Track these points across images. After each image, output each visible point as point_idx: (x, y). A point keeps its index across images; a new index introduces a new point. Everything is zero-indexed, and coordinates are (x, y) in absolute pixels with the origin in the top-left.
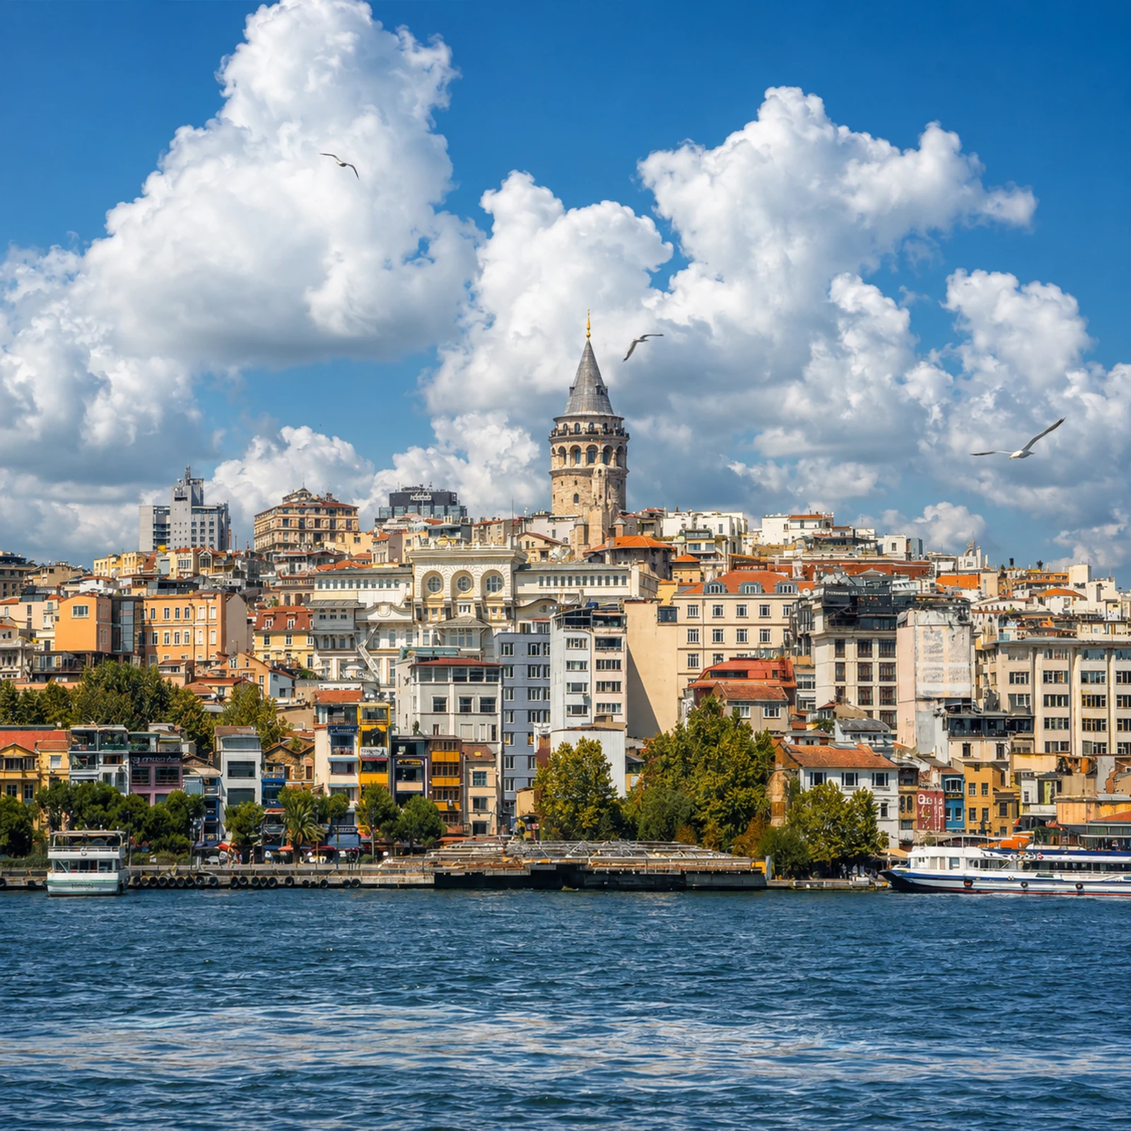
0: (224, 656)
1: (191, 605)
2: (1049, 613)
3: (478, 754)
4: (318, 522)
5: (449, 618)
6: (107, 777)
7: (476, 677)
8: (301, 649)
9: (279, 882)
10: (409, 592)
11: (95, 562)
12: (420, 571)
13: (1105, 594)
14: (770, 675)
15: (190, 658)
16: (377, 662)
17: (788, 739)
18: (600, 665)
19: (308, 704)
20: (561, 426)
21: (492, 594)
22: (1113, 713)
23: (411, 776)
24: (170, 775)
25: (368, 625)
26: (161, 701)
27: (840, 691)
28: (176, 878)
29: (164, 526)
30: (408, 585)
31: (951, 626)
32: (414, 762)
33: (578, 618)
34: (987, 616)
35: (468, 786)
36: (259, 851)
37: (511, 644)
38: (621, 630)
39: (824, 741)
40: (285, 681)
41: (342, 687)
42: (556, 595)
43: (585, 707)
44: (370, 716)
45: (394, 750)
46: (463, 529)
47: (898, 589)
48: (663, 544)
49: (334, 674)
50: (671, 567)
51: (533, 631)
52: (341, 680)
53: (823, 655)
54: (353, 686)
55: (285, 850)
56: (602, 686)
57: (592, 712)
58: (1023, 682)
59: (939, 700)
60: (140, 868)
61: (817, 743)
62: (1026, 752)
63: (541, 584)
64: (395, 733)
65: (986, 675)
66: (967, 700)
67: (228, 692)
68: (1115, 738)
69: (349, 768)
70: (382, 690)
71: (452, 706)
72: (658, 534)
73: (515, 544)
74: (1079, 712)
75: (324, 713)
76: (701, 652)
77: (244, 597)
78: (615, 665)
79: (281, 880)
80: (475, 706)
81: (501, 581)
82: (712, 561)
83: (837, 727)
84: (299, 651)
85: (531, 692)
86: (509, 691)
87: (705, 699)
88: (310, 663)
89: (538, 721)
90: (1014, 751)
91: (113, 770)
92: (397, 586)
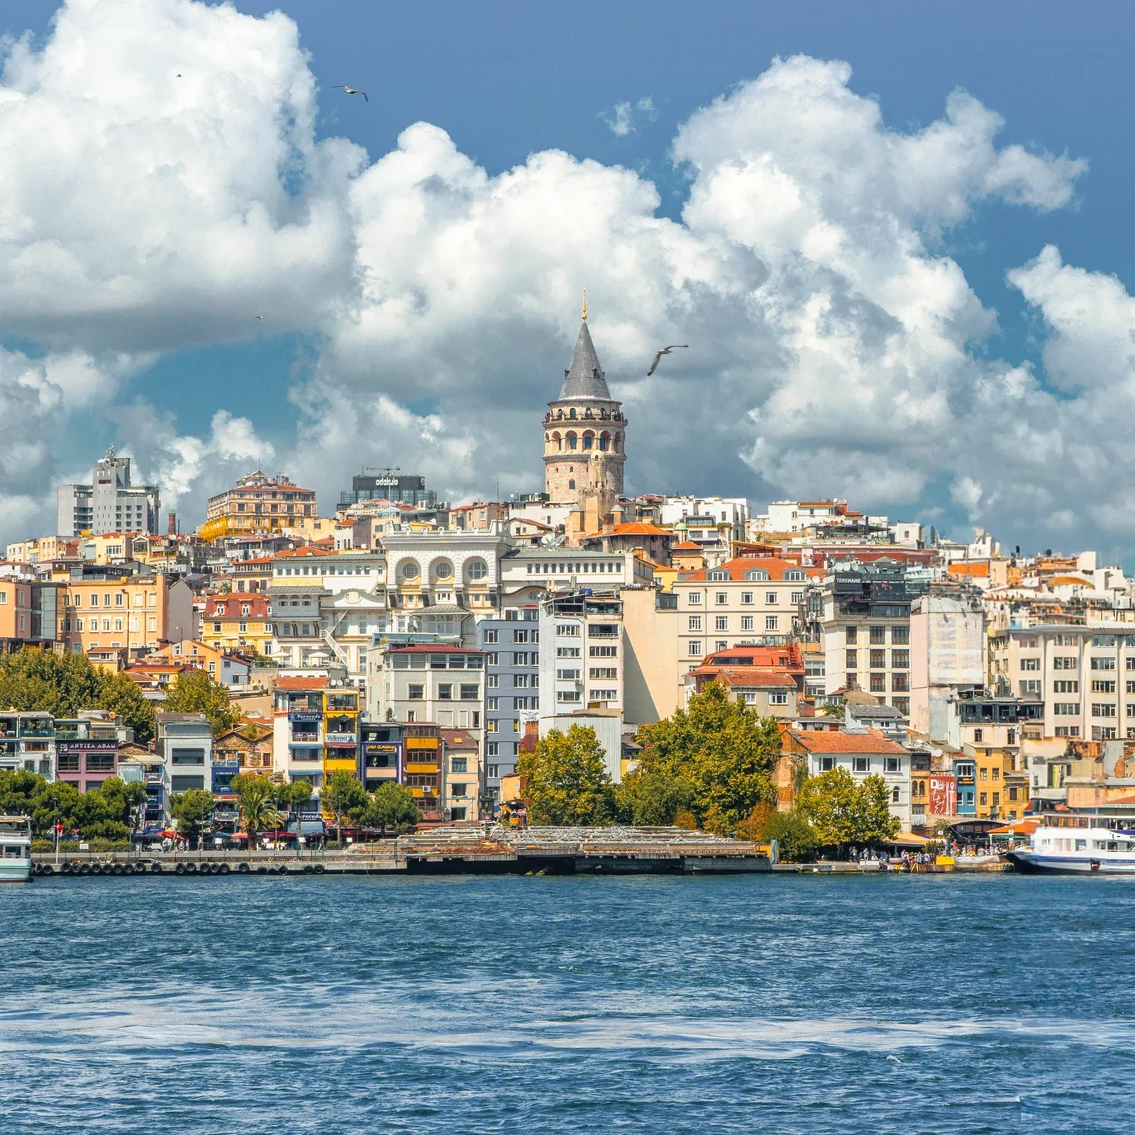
0: (165, 642)
1: (123, 591)
2: (1058, 601)
3: (459, 740)
4: (274, 507)
5: (426, 605)
6: (30, 764)
7: (457, 664)
8: (257, 635)
9: (232, 869)
10: (381, 579)
11: (9, 547)
12: (394, 557)
13: (1113, 582)
14: (777, 661)
15: (122, 645)
16: (345, 649)
17: (795, 725)
18: (594, 652)
19: (266, 692)
20: (555, 411)
21: (473, 581)
22: (1124, 698)
23: (383, 762)
24: (103, 762)
25: (335, 612)
26: (91, 689)
27: (851, 678)
28: (113, 865)
29: (85, 510)
30: (380, 572)
31: (963, 613)
32: (386, 748)
33: (569, 605)
34: (999, 604)
35: (446, 773)
36: (209, 838)
37: (496, 631)
38: (617, 617)
39: (834, 727)
40: (239, 669)
41: (305, 674)
42: (545, 582)
43: (578, 694)
44: (336, 702)
45: (364, 736)
46: (440, 514)
47: (912, 576)
48: (664, 531)
49: (296, 660)
50: (670, 554)
51: (520, 617)
52: (305, 667)
53: (834, 642)
54: (317, 674)
55: (237, 836)
56: (595, 673)
57: (585, 698)
58: (1033, 668)
59: (951, 686)
60: (70, 855)
61: (826, 728)
62: (1037, 737)
63: (530, 571)
64: (364, 720)
65: (997, 661)
66: (979, 686)
67: (172, 679)
68: (1123, 723)
69: (313, 754)
70: (351, 677)
71: (430, 692)
72: (658, 522)
73: (500, 530)
74: (1088, 697)
75: (283, 699)
76: (702, 640)
77: (190, 584)
78: (611, 652)
79: (233, 866)
80: (456, 693)
81: (485, 567)
82: (715, 548)
83: (848, 713)
84: (256, 638)
85: (517, 679)
86: (492, 678)
87: (707, 686)
88: (268, 649)
89: (526, 708)
90: (1024, 735)
91: (37, 757)
92: (367, 572)
